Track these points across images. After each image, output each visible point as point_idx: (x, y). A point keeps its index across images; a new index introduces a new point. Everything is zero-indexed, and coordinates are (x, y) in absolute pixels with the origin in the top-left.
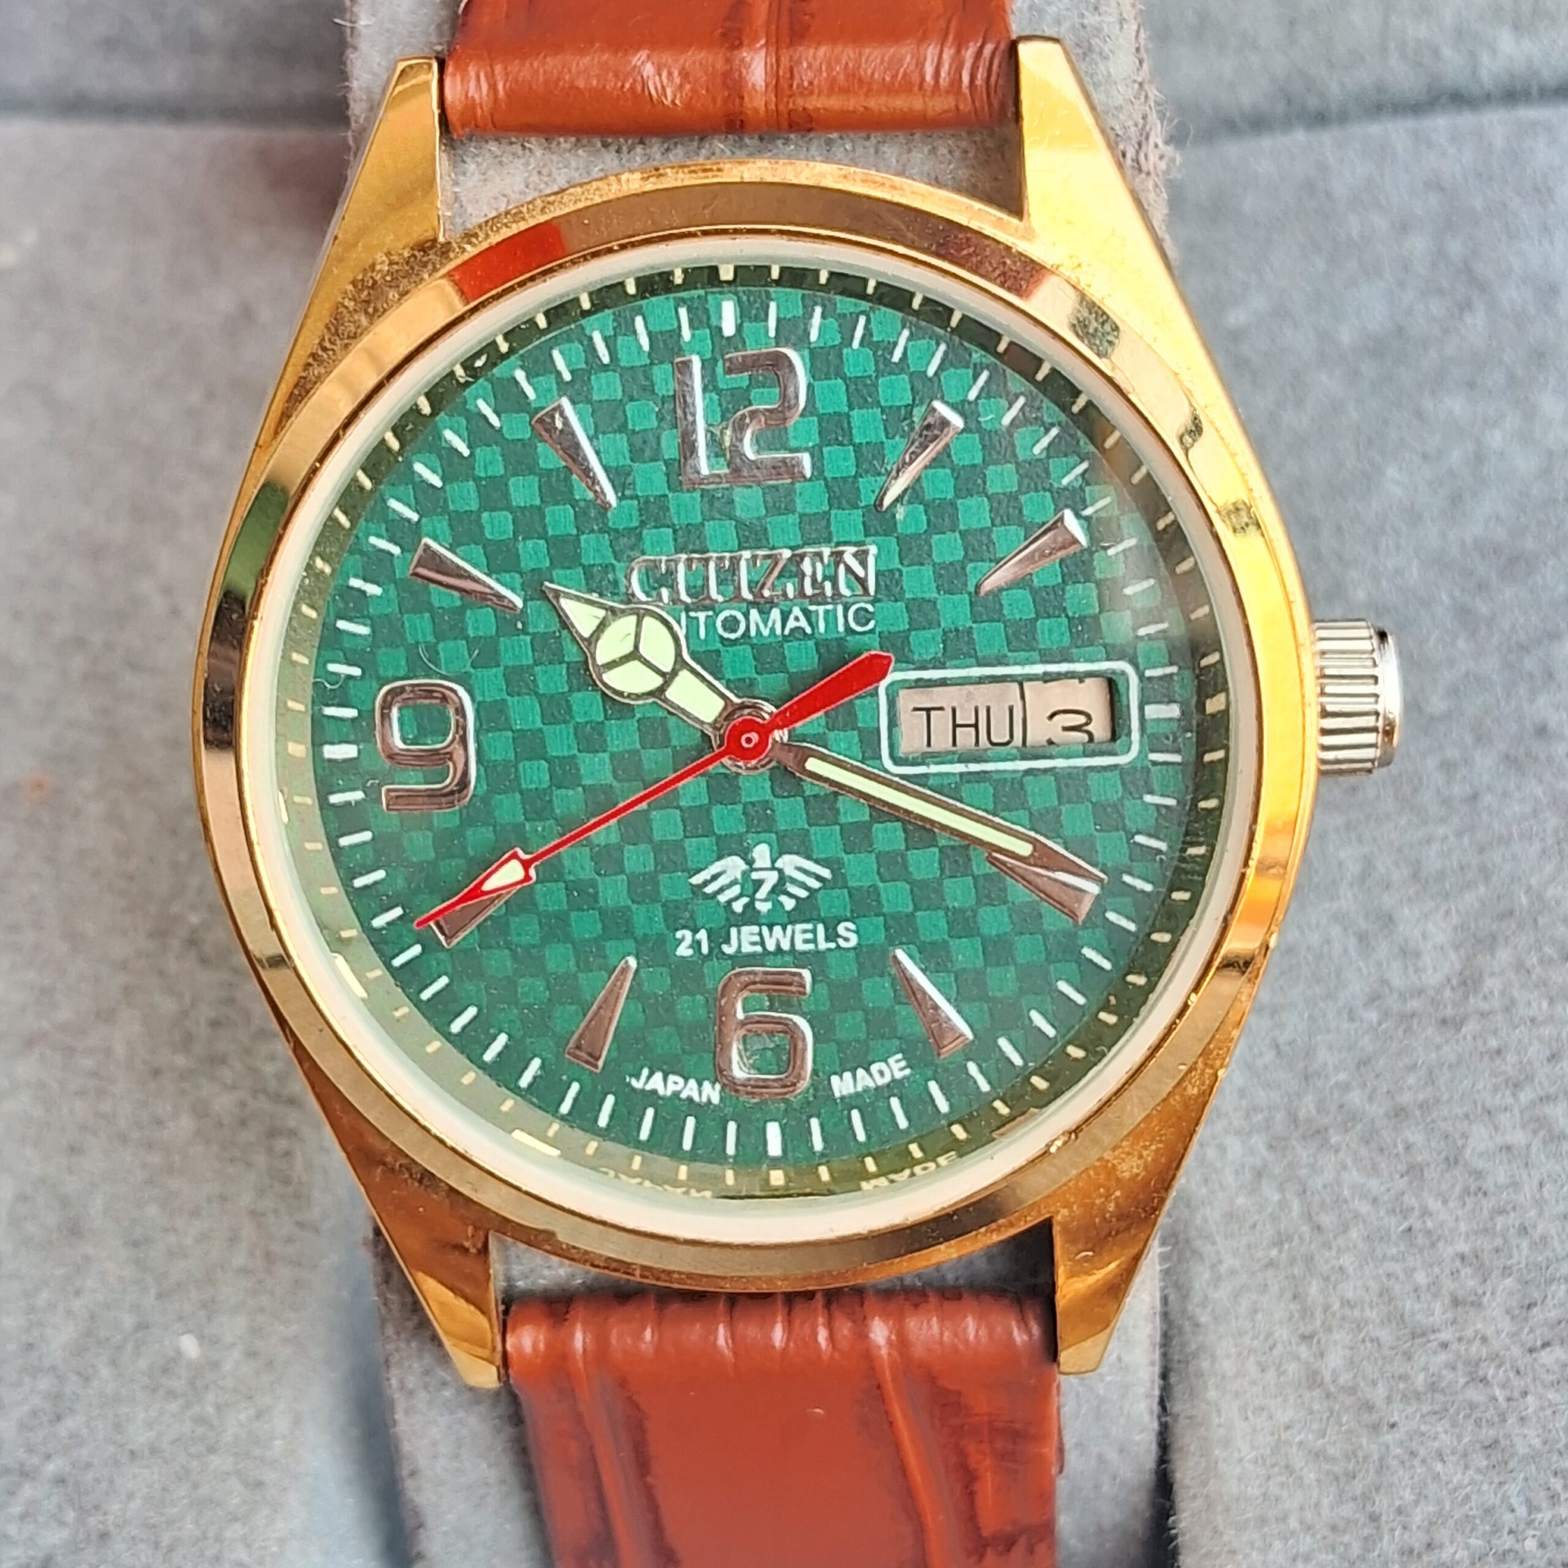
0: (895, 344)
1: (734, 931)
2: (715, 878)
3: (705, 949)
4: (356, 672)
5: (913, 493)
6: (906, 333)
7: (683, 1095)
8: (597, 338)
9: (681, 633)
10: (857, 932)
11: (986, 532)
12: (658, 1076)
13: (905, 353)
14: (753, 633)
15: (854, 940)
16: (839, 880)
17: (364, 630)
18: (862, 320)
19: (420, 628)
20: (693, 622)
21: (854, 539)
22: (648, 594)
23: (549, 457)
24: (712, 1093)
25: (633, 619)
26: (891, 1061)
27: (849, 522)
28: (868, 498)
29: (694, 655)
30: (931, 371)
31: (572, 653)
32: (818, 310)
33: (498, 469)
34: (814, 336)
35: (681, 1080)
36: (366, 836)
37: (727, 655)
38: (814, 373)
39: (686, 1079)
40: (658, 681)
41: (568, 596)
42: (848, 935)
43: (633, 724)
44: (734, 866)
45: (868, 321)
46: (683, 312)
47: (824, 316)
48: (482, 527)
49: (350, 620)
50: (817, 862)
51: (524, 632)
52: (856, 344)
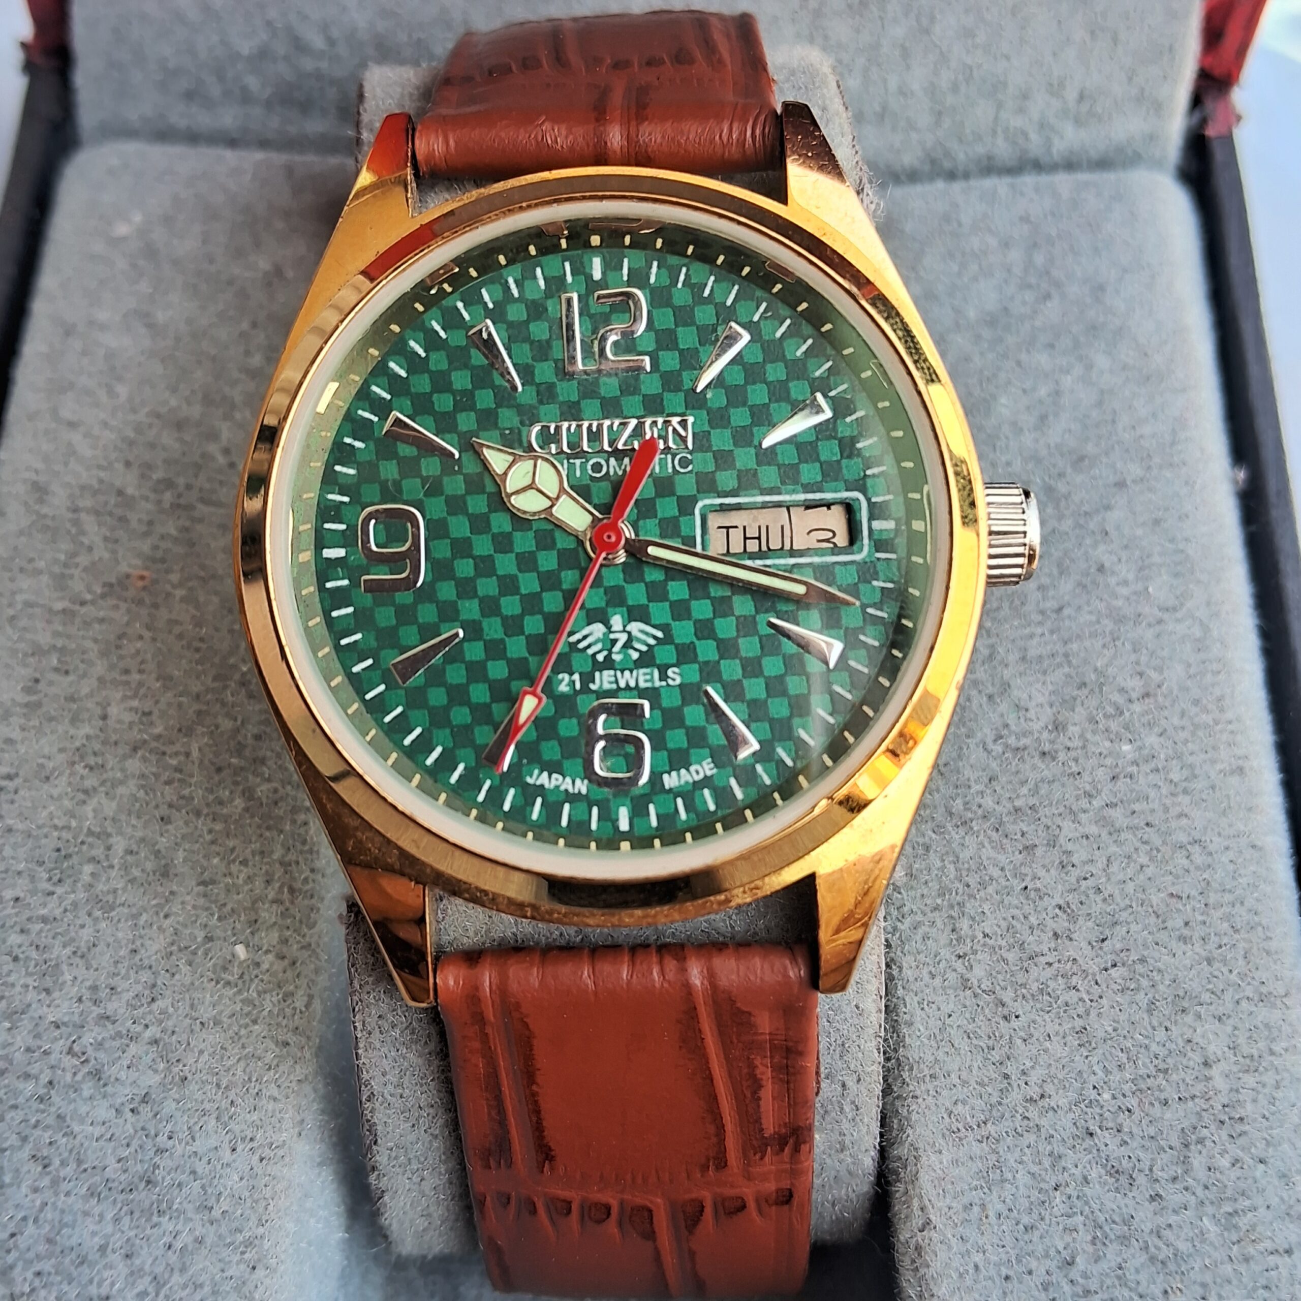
0: (706, 285)
1: (597, 674)
2: (585, 637)
3: (578, 686)
4: (346, 499)
5: (718, 382)
6: (712, 278)
7: (562, 788)
8: (511, 281)
9: (564, 474)
10: (680, 674)
11: (766, 406)
12: (545, 774)
13: (712, 290)
14: (612, 473)
15: (678, 681)
16: (668, 639)
17: (352, 472)
18: (684, 270)
19: (389, 470)
20: (571, 467)
21: (679, 411)
22: (541, 447)
23: (478, 358)
24: (582, 786)
25: (532, 462)
26: (704, 763)
27: (674, 401)
28: (687, 385)
29: (572, 488)
30: (729, 302)
31: (490, 488)
32: (655, 264)
33: (444, 366)
34: (652, 280)
35: (560, 778)
36: (350, 610)
37: (595, 488)
38: (652, 304)
39: (564, 778)
40: (549, 503)
41: (489, 447)
42: (675, 676)
43: (531, 534)
44: (598, 629)
45: (688, 270)
46: (567, 265)
47: (659, 267)
48: (433, 403)
49: (343, 465)
50: (654, 626)
51: (460, 472)
52: (680, 285)
